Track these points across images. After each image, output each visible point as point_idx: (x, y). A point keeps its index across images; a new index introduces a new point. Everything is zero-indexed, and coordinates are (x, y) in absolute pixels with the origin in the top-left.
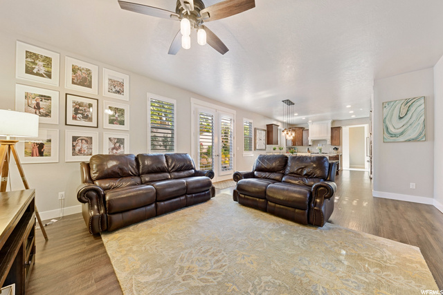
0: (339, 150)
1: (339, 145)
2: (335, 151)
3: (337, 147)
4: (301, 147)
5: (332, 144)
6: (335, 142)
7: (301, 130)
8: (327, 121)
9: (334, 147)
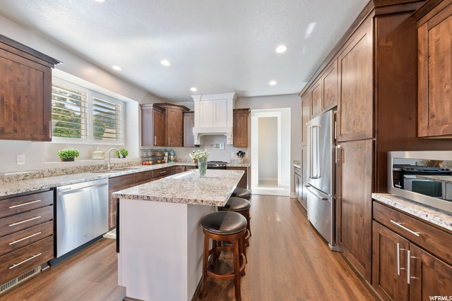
0: (247, 155)
1: (246, 147)
2: (240, 159)
3: (243, 150)
4: (181, 149)
5: (235, 145)
6: (240, 141)
7: (181, 112)
8: (225, 96)
9: (238, 150)
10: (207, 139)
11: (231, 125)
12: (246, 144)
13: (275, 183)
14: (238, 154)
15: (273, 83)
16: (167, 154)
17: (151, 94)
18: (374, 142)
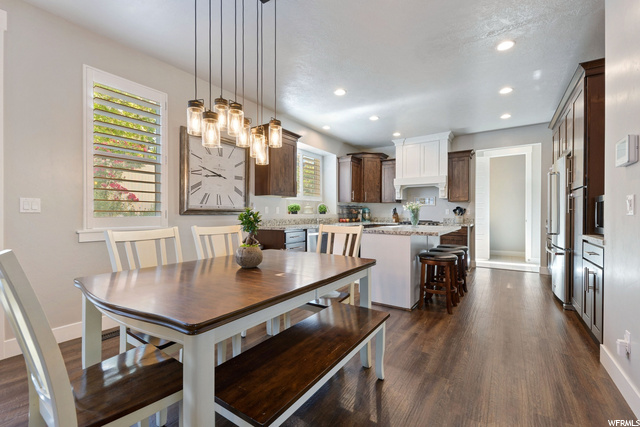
0: (468, 213)
1: (468, 201)
2: (457, 218)
3: (462, 206)
4: (378, 205)
5: (450, 198)
6: (458, 193)
7: (378, 160)
8: (436, 137)
9: (455, 205)
10: (411, 192)
11: (445, 173)
12: (469, 197)
13: (522, 259)
14: (454, 211)
15: (506, 116)
16: (361, 211)
17: (347, 144)
18: (585, 189)
